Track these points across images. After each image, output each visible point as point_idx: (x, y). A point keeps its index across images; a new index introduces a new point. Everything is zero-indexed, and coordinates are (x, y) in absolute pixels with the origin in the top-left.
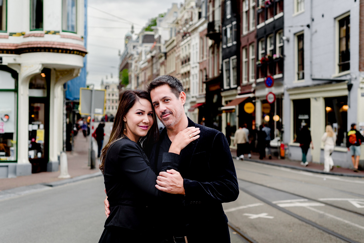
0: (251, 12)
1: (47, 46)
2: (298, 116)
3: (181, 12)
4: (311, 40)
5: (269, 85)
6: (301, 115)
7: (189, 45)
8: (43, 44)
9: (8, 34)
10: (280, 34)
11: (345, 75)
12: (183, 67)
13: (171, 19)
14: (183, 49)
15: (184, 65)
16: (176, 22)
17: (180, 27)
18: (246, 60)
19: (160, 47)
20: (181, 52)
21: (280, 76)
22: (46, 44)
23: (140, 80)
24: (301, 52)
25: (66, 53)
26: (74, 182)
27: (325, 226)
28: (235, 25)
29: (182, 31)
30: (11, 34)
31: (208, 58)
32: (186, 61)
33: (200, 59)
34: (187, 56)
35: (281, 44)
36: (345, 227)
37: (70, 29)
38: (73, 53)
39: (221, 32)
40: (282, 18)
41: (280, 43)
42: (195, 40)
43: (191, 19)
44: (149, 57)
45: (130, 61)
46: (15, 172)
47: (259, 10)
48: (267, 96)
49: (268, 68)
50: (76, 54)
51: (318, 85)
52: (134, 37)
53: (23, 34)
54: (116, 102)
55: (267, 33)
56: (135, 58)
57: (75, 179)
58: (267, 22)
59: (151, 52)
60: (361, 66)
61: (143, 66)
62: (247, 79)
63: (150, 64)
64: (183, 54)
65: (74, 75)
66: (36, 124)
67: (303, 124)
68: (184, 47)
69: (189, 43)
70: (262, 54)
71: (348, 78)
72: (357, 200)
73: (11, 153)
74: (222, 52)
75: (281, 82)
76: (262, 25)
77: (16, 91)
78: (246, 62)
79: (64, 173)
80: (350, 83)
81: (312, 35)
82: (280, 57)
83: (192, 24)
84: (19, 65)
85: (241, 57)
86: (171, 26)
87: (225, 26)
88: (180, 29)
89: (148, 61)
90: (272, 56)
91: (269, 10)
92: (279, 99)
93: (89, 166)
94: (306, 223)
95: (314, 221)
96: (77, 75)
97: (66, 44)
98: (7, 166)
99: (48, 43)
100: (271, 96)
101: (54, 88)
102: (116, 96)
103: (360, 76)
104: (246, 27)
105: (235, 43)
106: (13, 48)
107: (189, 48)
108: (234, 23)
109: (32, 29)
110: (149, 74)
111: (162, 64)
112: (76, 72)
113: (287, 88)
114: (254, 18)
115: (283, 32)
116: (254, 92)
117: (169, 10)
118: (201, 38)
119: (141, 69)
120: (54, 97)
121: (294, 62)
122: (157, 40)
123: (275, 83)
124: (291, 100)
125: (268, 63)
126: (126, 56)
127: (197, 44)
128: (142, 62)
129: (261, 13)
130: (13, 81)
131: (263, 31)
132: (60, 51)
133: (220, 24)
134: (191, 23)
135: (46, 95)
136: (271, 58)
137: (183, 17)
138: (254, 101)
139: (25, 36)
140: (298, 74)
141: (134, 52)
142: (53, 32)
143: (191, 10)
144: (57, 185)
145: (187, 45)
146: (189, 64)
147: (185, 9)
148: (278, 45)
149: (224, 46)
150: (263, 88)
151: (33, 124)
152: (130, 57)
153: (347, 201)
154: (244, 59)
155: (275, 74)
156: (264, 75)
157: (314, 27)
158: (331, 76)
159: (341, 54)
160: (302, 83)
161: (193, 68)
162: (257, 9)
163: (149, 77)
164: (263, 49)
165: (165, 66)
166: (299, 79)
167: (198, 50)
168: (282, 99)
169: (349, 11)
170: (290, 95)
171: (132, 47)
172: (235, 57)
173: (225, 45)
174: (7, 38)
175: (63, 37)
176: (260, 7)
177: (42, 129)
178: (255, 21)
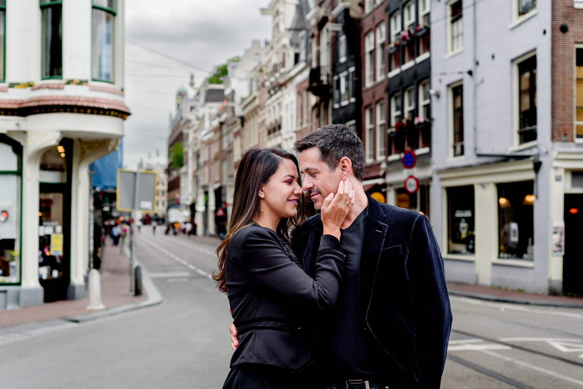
0: (379, 53)
1: (68, 103)
2: (455, 212)
3: (267, 54)
4: (475, 95)
5: (409, 164)
6: (460, 211)
7: (279, 104)
8: (62, 100)
9: (6, 85)
10: (424, 85)
11: (530, 148)
12: (270, 139)
13: (251, 65)
14: (269, 111)
15: (272, 135)
16: (258, 68)
17: (265, 77)
18: (372, 126)
19: (233, 109)
20: (267, 116)
21: (426, 150)
22: (67, 100)
23: (202, 160)
24: (459, 113)
25: (98, 113)
26: (111, 315)
27: (518, 380)
28: (353, 73)
29: (267, 84)
30: (12, 85)
31: (310, 124)
32: (275, 129)
33: (297, 126)
34: (276, 121)
35: (427, 102)
36: (550, 382)
37: (104, 78)
38: (109, 115)
39: (330, 83)
40: (428, 61)
41: (425, 99)
42: (289, 97)
43: (283, 64)
44: (216, 123)
45: (185, 131)
46: (17, 300)
47: (391, 48)
48: (405, 182)
49: (406, 138)
50: (114, 116)
51: (487, 164)
52: (191, 93)
53: (30, 85)
54: (163, 194)
55: (404, 85)
56: (193, 126)
57: (112, 311)
58: (405, 67)
59: (219, 116)
60: (555, 134)
61: (206, 138)
62: (372, 156)
63: (218, 135)
64: (270, 119)
65: (110, 148)
66: (50, 226)
67: (463, 225)
68: (271, 108)
69: (279, 101)
70: (397, 117)
71: (534, 152)
72: (560, 339)
73: (11, 271)
74: (333, 114)
75: (427, 160)
76: (395, 72)
77: (19, 173)
78: (370, 130)
79: (95, 300)
80: (537, 161)
81: (476, 86)
82: (425, 122)
83: (285, 73)
84: (25, 132)
85: (363, 123)
86: (252, 75)
87: (338, 74)
88: (266, 80)
89: (215, 130)
90: (413, 120)
91: (406, 50)
92: (424, 187)
93: (131, 290)
94: (487, 375)
95: (499, 371)
96: (114, 149)
97: (98, 101)
98: (5, 292)
99: (71, 98)
100: (412, 182)
101: (78, 169)
102: (163, 184)
103: (553, 149)
104: (370, 77)
105: (353, 100)
106: (15, 106)
107: (280, 110)
108: (352, 69)
109: (45, 77)
110: (215, 149)
111: (238, 134)
112: (112, 144)
113: (437, 169)
114: (383, 62)
115: (430, 83)
116: (384, 176)
117: (247, 51)
118: (299, 93)
119: (202, 142)
120: (78, 183)
121: (448, 129)
122: (228, 97)
123: (418, 161)
124: (443, 187)
125: (406, 131)
126: (179, 123)
127: (292, 103)
128: (204, 132)
129: (395, 53)
130: (14, 158)
131: (398, 80)
132: (89, 111)
133: (330, 72)
134: (282, 70)
135: (65, 181)
136: (410, 122)
137: (270, 60)
138: (383, 190)
139: (34, 88)
140: (455, 148)
141: (191, 116)
142: (78, 81)
143: (283, 50)
144: (86, 320)
145: (276, 104)
146: (280, 134)
147: (272, 48)
148: (422, 103)
149: (336, 106)
150: (398, 170)
151: (45, 226)
152: (185, 124)
153: (544, 342)
154: (368, 126)
155: (417, 147)
156: (399, 150)
157: (479, 74)
158: (506, 150)
159: (522, 116)
160: (460, 161)
161: (286, 140)
162: (387, 48)
163: (215, 154)
164: (397, 109)
165: (242, 137)
166: (455, 155)
167: (294, 112)
168: (428, 187)
169: (535, 50)
170: (442, 180)
171: (188, 109)
172: (353, 122)
173: (337, 103)
174: (6, 91)
175: (94, 89)
176: (392, 45)
177: (59, 234)
178: (386, 65)
